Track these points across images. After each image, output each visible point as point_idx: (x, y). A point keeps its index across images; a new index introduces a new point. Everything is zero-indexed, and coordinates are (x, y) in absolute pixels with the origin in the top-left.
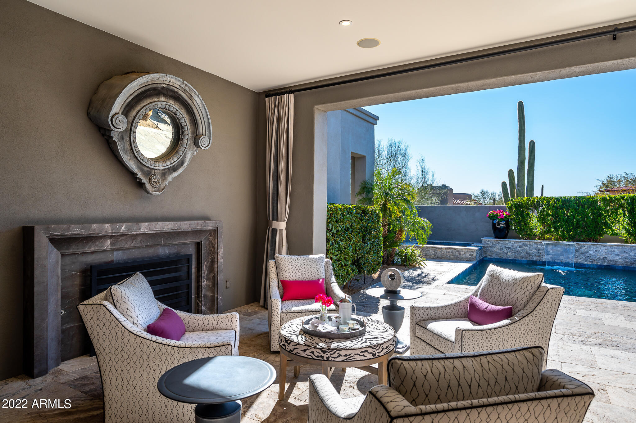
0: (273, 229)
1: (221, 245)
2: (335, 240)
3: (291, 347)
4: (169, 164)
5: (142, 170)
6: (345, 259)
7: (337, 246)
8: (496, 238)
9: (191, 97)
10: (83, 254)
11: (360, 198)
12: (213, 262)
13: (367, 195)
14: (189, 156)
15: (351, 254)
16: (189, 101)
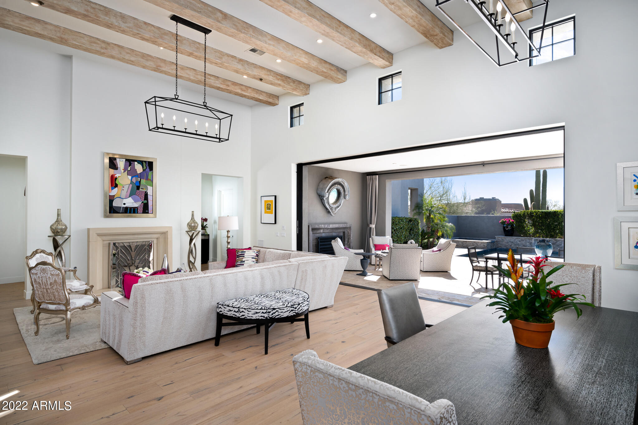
0: (370, 227)
1: (352, 233)
2: (395, 233)
3: (378, 255)
4: (337, 205)
5: (330, 208)
6: (400, 241)
7: (396, 235)
8: (506, 236)
9: (344, 183)
10: (316, 233)
11: (415, 212)
12: (349, 239)
13: (419, 210)
14: (342, 202)
15: (403, 239)
16: (343, 185)
